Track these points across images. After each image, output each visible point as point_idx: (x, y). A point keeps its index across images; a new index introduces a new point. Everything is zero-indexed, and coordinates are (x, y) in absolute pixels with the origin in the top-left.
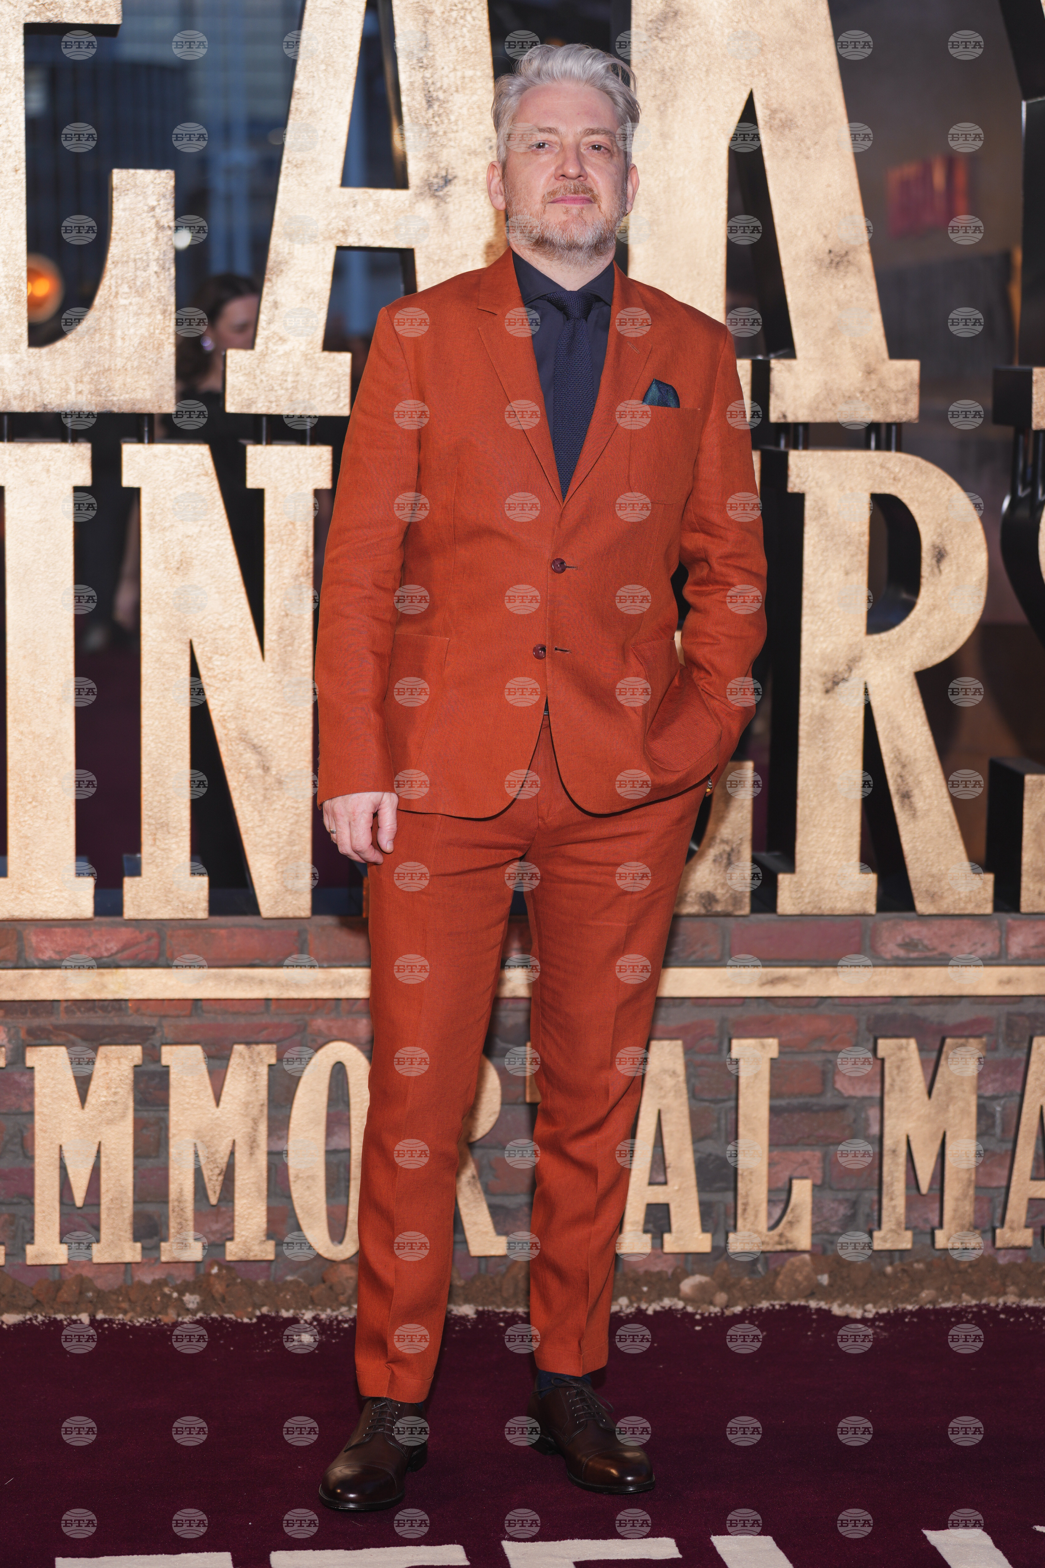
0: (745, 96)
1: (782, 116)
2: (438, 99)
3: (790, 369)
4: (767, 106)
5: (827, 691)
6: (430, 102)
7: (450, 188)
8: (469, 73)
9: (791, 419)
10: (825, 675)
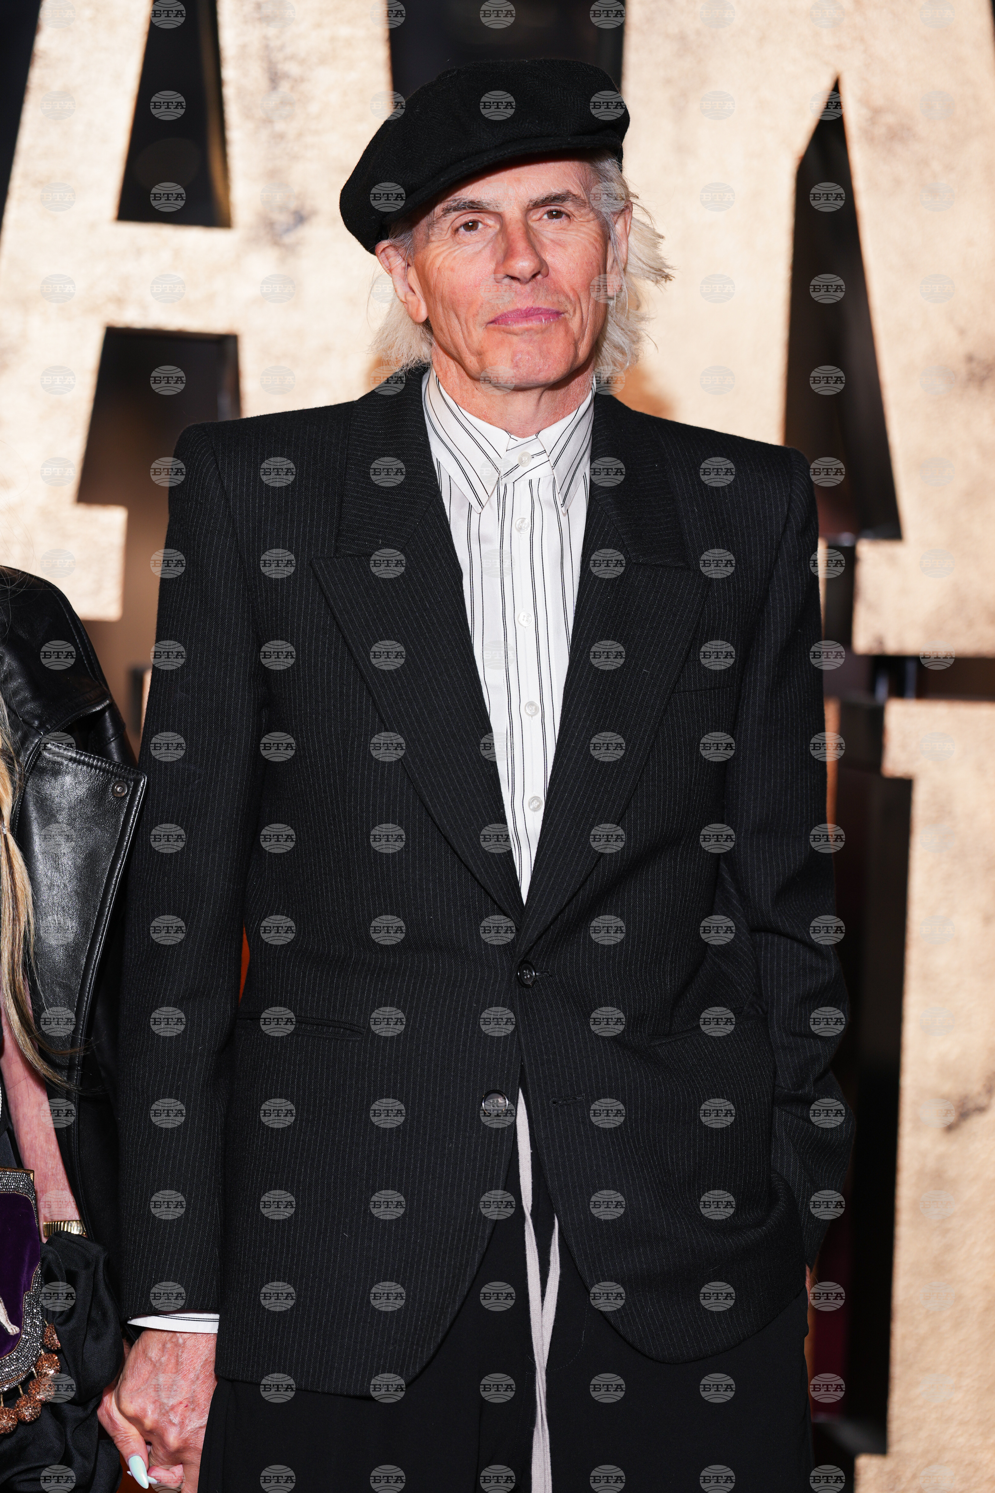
0: (827, 84)
1: (889, 119)
2: (286, 76)
3: (892, 560)
4: (864, 101)
5: (950, 1128)
6: (274, 78)
7: (307, 232)
8: (344, 31)
9: (892, 647)
10: (945, 1098)
